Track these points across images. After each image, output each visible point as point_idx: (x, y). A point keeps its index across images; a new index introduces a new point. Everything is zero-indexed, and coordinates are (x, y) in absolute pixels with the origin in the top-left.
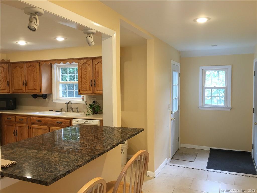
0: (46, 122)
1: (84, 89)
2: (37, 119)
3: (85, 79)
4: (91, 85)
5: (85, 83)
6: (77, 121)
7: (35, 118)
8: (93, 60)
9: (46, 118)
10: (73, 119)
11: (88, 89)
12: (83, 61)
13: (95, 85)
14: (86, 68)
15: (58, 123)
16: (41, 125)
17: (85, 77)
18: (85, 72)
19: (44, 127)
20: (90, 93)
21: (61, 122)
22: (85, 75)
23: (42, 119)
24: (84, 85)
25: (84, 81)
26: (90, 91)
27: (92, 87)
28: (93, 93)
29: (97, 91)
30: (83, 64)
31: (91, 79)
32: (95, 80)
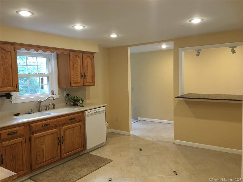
0: (55, 124)
1: (76, 82)
2: (43, 124)
3: (77, 72)
4: (82, 77)
5: (77, 76)
6: (91, 112)
7: (38, 124)
8: (83, 54)
9: (55, 119)
10: (86, 111)
11: (79, 81)
12: (75, 53)
13: (85, 77)
14: (77, 61)
15: (70, 120)
16: (47, 130)
17: (77, 70)
18: (77, 64)
19: (53, 130)
20: (81, 85)
21: (74, 117)
22: (76, 68)
23: (49, 121)
24: (76, 77)
25: (76, 74)
26: (81, 83)
27: (82, 80)
28: (83, 85)
29: (87, 82)
30: (74, 57)
31: (82, 72)
32: (85, 73)
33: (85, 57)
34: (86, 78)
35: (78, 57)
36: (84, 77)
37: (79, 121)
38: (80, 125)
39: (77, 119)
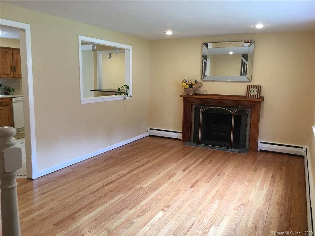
1: (5, 74)
4: (12, 70)
8: (13, 51)
10: (13, 98)
11: (9, 73)
12: (4, 50)
14: (7, 56)
17: (6, 64)
20: (11, 77)
22: (6, 62)
24: (5, 70)
25: (5, 67)
26: (11, 75)
27: (12, 72)
28: (14, 76)
29: (17, 75)
30: (4, 53)
31: (12, 65)
32: (15, 67)
33: (16, 53)
34: (16, 71)
35: (8, 53)
36: (14, 71)
37: (6, 106)
38: (8, 109)
39: (4, 104)
